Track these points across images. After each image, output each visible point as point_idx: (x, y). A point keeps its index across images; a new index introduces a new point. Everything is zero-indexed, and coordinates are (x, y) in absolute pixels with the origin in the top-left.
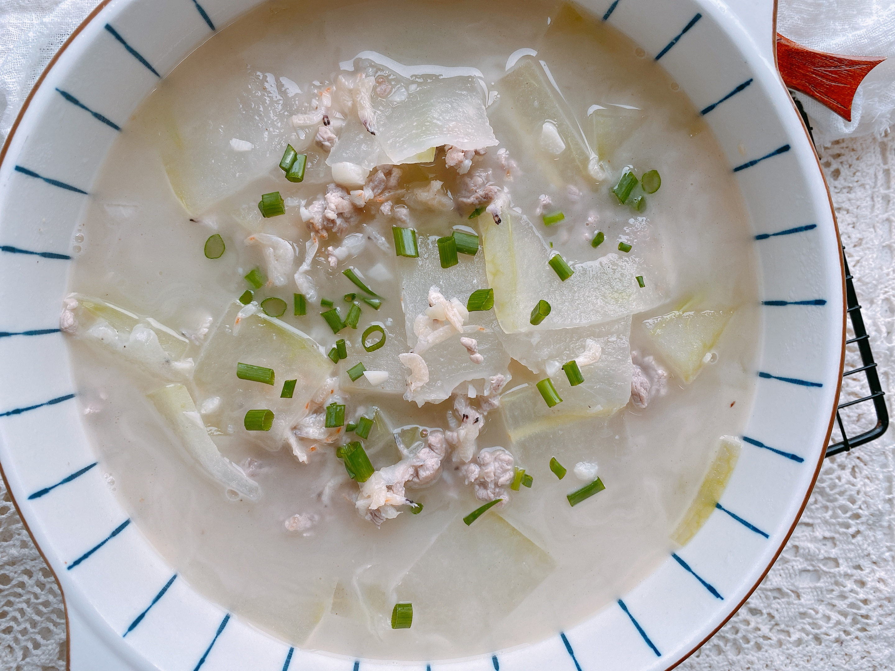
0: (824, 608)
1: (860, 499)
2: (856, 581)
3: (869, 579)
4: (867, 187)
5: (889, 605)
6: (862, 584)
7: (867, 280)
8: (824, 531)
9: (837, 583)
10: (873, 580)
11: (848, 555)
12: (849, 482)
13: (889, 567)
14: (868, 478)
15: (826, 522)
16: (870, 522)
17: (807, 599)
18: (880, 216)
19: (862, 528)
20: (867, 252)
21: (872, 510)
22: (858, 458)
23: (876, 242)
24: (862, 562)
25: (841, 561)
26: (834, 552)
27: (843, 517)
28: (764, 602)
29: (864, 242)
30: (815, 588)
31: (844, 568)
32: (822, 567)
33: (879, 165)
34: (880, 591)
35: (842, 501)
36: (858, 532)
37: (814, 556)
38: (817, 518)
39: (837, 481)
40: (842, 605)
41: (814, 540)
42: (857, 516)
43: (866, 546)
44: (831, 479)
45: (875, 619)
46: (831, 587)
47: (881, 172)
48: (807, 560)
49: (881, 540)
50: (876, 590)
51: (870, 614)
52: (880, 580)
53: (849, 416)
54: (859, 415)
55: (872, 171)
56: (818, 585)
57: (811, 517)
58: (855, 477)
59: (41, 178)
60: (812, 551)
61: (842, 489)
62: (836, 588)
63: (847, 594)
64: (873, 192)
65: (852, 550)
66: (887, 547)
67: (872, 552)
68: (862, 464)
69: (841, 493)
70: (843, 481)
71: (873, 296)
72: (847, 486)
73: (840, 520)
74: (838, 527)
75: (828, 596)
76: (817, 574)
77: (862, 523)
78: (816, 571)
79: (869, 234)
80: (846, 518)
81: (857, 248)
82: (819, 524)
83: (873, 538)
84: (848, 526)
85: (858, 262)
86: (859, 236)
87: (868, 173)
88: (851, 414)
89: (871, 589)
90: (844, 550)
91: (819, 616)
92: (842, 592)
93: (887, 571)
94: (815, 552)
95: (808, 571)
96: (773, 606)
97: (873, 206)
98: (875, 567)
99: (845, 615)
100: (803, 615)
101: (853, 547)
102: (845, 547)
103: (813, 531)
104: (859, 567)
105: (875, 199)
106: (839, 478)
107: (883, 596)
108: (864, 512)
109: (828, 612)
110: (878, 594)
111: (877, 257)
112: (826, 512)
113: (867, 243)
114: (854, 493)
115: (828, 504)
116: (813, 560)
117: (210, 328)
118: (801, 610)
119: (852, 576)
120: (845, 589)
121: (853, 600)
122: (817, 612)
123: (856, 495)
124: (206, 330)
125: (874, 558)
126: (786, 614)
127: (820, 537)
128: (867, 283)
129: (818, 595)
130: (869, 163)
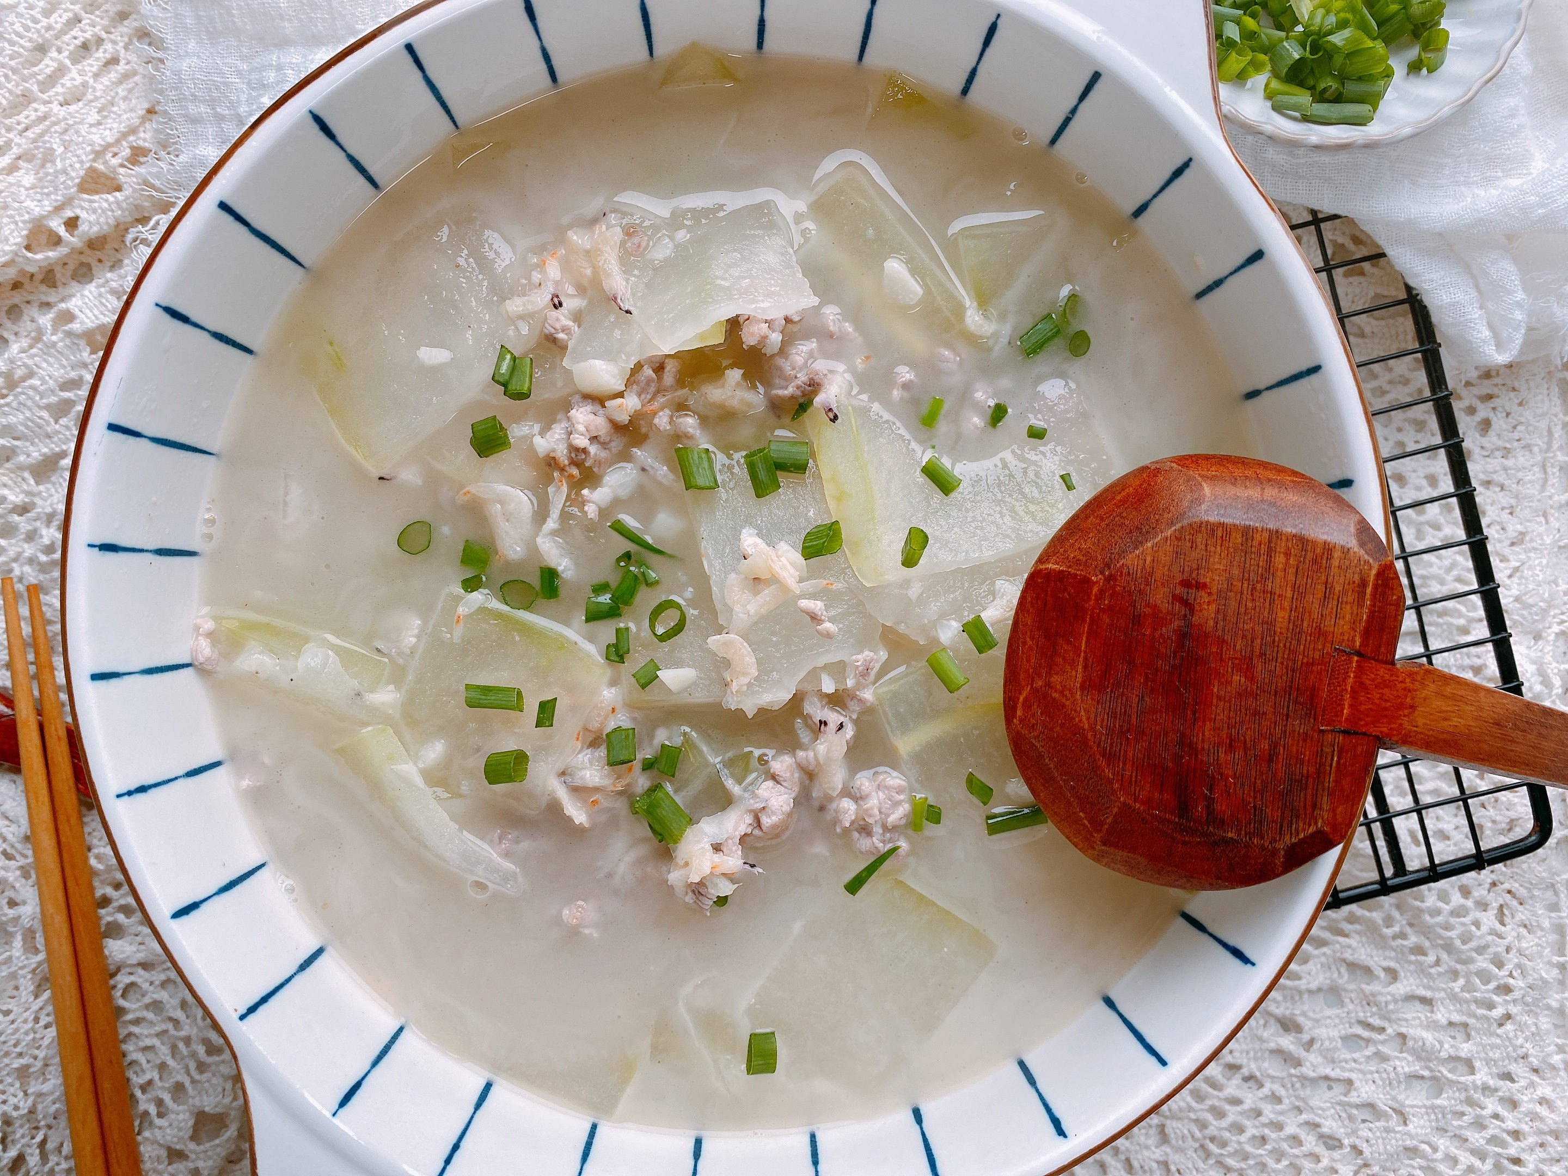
0: (1448, 1143)
1: (1510, 960)
2: (1502, 1100)
3: (1525, 1098)
4: (1536, 449)
5: (1556, 1143)
6: (1513, 1104)
7: (1531, 601)
8: (1450, 1012)
9: (1470, 1102)
10: (1531, 1100)
11: (1491, 1054)
12: (1493, 932)
13: (1558, 1080)
14: (1525, 926)
15: (1454, 997)
16: (1529, 999)
17: (1418, 1126)
18: (1556, 498)
19: (1514, 1010)
20: (1532, 555)
21: (1530, 979)
22: (1509, 892)
23: (1548, 540)
24: (1513, 1068)
25: (1477, 1064)
26: (1466, 1049)
27: (1484, 991)
28: (1345, 1127)
29: (1527, 538)
30: (1433, 1107)
31: (1482, 1076)
32: (1445, 1072)
33: (1556, 415)
34: (1542, 1119)
35: (1482, 963)
36: (1508, 1017)
37: (1433, 1053)
38: (1439, 989)
39: (1473, 928)
40: (1477, 1138)
41: (1433, 1026)
42: (1505, 989)
43: (1520, 1041)
44: (1463, 924)
45: (1531, 1166)
46: (1459, 1108)
47: (1559, 427)
48: (1419, 1058)
49: (1548, 1032)
50: (1535, 1117)
51: (1524, 1156)
52: (1543, 1101)
53: (1494, 822)
54: (1512, 820)
55: (1543, 425)
56: (1438, 1102)
57: (1429, 988)
58: (1503, 924)
59: (145, 437)
60: (1428, 1044)
61: (1482, 942)
62: (1468, 1109)
63: (1487, 1122)
64: (1545, 459)
65: (1497, 1047)
66: (1557, 1045)
67: (1531, 1051)
68: (1515, 903)
69: (1481, 950)
70: (1484, 929)
71: (1540, 627)
72: (1489, 938)
73: (1478, 995)
74: (1473, 1007)
75: (1455, 1123)
76: (1438, 1084)
77: (1514, 1001)
78: (1434, 1078)
79: (1537, 527)
80: (1488, 991)
81: (1516, 548)
82: (1442, 1000)
83: (1533, 1029)
84: (1491, 1006)
85: (1516, 570)
86: (1519, 527)
87: (1536, 428)
88: (1498, 818)
89: (1526, 1115)
90: (1484, 1046)
91: (1439, 1155)
92: (1479, 1117)
93: (1555, 1086)
94: (1433, 1046)
95: (1423, 1077)
96: (1361, 1133)
97: (1546, 480)
98: (1535, 1078)
99: (1482, 1156)
100: (1412, 1152)
101: (1498, 1041)
102: (1485, 1040)
103: (1432, 1012)
104: (1508, 1077)
105: (1549, 470)
106: (1477, 924)
107: (1546, 1128)
108: (1518, 983)
109: (1454, 1151)
110: (1537, 1124)
111: (1547, 565)
112: (1455, 981)
113: (1532, 540)
114: (1501, 949)
115: (1458, 967)
116: (1430, 1061)
117: (418, 637)
118: (1408, 1143)
119: (1496, 1090)
120: (1484, 1113)
121: (1497, 1131)
122: (1435, 1150)
123: (1504, 954)
124: (414, 640)
125: (1535, 1062)
126: (1381, 1147)
127: (1444, 1022)
128: (1531, 606)
129: (1437, 1120)
130: (1539, 411)
